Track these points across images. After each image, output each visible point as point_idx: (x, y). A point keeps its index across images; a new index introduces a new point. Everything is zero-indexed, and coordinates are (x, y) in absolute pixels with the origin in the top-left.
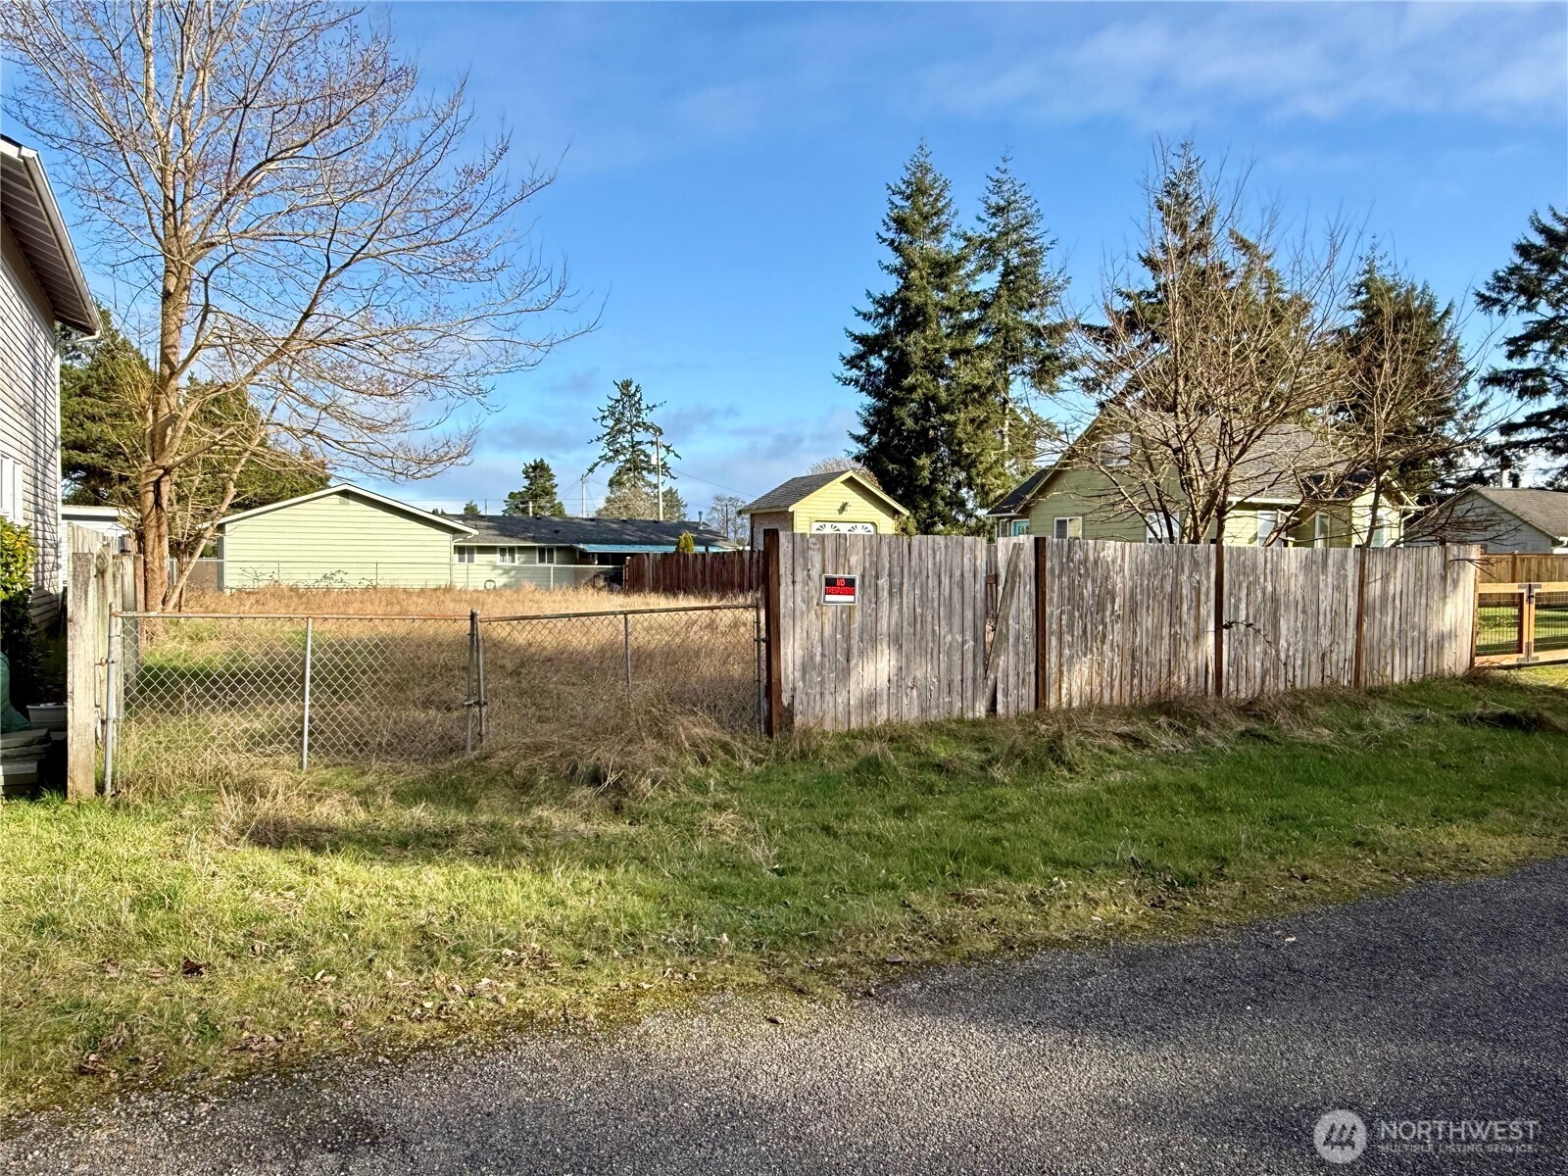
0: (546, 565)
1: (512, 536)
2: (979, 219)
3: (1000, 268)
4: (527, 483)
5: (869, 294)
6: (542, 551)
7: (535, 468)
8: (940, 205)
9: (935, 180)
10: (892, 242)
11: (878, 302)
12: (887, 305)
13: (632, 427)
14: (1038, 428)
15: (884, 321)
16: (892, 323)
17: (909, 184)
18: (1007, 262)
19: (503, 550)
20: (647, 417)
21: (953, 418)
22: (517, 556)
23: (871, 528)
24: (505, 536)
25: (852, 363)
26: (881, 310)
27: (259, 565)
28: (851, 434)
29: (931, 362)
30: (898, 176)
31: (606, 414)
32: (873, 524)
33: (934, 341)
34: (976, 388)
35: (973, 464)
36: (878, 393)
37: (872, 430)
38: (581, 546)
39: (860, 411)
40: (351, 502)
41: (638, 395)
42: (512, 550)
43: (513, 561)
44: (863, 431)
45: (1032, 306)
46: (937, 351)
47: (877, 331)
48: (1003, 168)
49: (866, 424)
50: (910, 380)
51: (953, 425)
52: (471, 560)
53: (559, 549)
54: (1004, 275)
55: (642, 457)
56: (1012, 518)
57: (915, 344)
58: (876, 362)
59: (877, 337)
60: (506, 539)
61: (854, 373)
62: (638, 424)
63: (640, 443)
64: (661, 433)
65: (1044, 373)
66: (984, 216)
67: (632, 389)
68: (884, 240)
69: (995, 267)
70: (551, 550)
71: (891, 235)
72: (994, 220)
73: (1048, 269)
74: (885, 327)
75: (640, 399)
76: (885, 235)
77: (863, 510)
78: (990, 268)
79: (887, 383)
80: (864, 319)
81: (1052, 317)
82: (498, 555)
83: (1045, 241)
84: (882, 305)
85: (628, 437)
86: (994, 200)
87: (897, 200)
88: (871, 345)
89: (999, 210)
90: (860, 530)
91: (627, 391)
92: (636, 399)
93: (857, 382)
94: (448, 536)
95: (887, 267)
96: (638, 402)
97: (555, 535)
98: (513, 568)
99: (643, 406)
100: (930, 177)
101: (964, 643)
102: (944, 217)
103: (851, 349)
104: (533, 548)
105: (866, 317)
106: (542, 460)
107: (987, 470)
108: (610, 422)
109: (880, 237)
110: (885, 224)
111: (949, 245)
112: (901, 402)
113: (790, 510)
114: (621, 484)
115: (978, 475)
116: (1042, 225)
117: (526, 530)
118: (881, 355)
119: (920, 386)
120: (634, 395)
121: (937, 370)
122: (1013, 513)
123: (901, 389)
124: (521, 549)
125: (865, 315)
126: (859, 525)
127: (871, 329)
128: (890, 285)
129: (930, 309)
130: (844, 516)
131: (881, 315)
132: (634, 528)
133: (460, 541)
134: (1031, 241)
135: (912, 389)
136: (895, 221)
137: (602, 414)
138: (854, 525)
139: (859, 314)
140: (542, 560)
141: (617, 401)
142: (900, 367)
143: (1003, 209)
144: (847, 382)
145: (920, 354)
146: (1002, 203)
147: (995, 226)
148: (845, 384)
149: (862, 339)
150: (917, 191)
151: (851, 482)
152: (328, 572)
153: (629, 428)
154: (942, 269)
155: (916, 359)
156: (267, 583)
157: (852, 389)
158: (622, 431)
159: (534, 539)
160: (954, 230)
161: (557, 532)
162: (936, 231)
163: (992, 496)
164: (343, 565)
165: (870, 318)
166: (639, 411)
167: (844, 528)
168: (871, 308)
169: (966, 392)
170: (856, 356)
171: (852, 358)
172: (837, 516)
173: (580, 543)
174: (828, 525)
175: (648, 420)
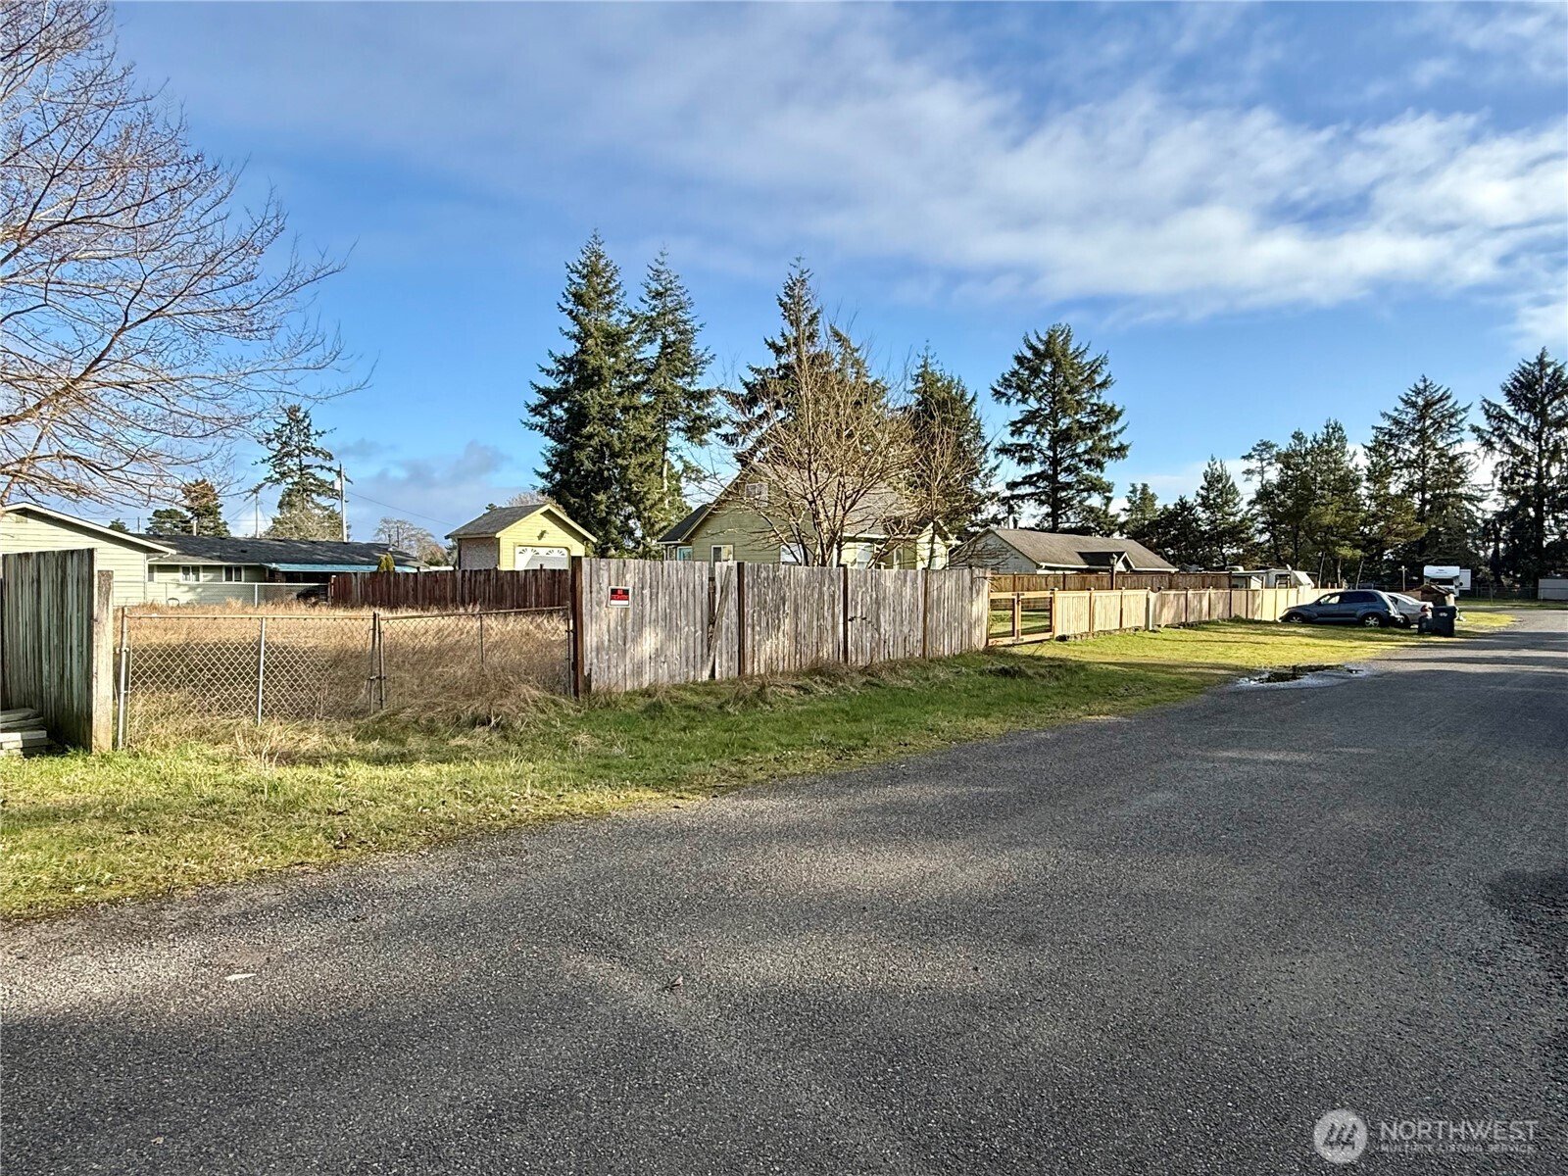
0: (233, 583)
1: (195, 555)
2: (642, 300)
3: (659, 341)
5: (551, 354)
6: (229, 569)
8: (611, 286)
9: (607, 265)
10: (571, 312)
11: (559, 361)
12: (569, 364)
13: (300, 451)
14: (693, 472)
15: (565, 377)
16: (571, 380)
17: (585, 266)
18: (665, 337)
19: (186, 570)
20: (317, 443)
21: (625, 463)
22: (201, 574)
23: (565, 551)
24: (189, 555)
25: (536, 410)
26: (561, 368)
28: (536, 471)
29: (606, 415)
30: (577, 258)
31: (273, 437)
32: (567, 548)
33: (607, 398)
34: (644, 439)
35: (641, 500)
36: (560, 439)
37: (555, 469)
38: (274, 565)
39: (544, 452)
40: (32, 520)
41: (307, 421)
42: (196, 569)
43: (198, 580)
44: (547, 469)
45: (685, 374)
46: (611, 406)
47: (558, 386)
48: (661, 260)
49: (549, 463)
50: (588, 429)
51: (625, 468)
53: (247, 568)
54: (663, 348)
55: (311, 480)
56: (678, 545)
57: (592, 399)
58: (558, 412)
59: (558, 391)
60: (191, 558)
61: (538, 420)
62: (306, 449)
63: (309, 467)
64: (331, 458)
65: (695, 431)
66: (646, 298)
67: (301, 415)
68: (564, 310)
69: (655, 340)
70: (238, 569)
71: (570, 306)
72: (654, 302)
73: (697, 347)
74: (566, 383)
75: (309, 425)
76: (565, 306)
77: (558, 536)
78: (652, 341)
79: (567, 429)
80: (547, 374)
81: (701, 384)
82: (181, 574)
83: (696, 324)
84: (562, 364)
85: (296, 460)
86: (654, 286)
87: (575, 277)
88: (552, 397)
89: (658, 295)
90: (555, 554)
91: (296, 419)
92: (305, 425)
93: (542, 428)
94: (142, 556)
95: (567, 334)
96: (307, 428)
97: (242, 554)
98: (199, 586)
99: (312, 432)
100: (602, 262)
101: (696, 632)
102: (614, 297)
103: (536, 399)
104: (220, 567)
105: (549, 373)
107: (652, 506)
108: (277, 446)
109: (560, 307)
110: (565, 296)
111: (617, 320)
112: (580, 447)
113: (497, 536)
114: (291, 505)
115: (645, 509)
116: (693, 311)
117: (210, 549)
118: (561, 406)
119: (597, 435)
120: (303, 421)
121: (610, 422)
122: (679, 541)
123: (581, 437)
124: (206, 568)
125: (548, 371)
126: (556, 550)
127: (553, 384)
128: (570, 349)
129: (605, 372)
130: (543, 541)
131: (563, 373)
132: (324, 549)
133: (155, 560)
134: (685, 322)
135: (590, 437)
136: (574, 295)
137: (268, 437)
138: (550, 549)
139: (543, 370)
140: (229, 579)
141: (284, 425)
142: (578, 418)
143: (661, 294)
144: (532, 427)
145: (597, 408)
146: (660, 289)
147: (655, 306)
149: (545, 392)
150: (592, 272)
151: (549, 514)
153: (297, 452)
154: (613, 339)
155: (594, 411)
157: (537, 433)
158: (289, 455)
159: (220, 558)
160: (621, 307)
161: (245, 552)
162: (608, 307)
163: (657, 527)
165: (552, 374)
166: (308, 436)
167: (543, 552)
168: (552, 366)
169: (635, 442)
170: (540, 405)
171: (537, 407)
172: (536, 542)
173: (271, 562)
174: (529, 549)
175: (318, 446)
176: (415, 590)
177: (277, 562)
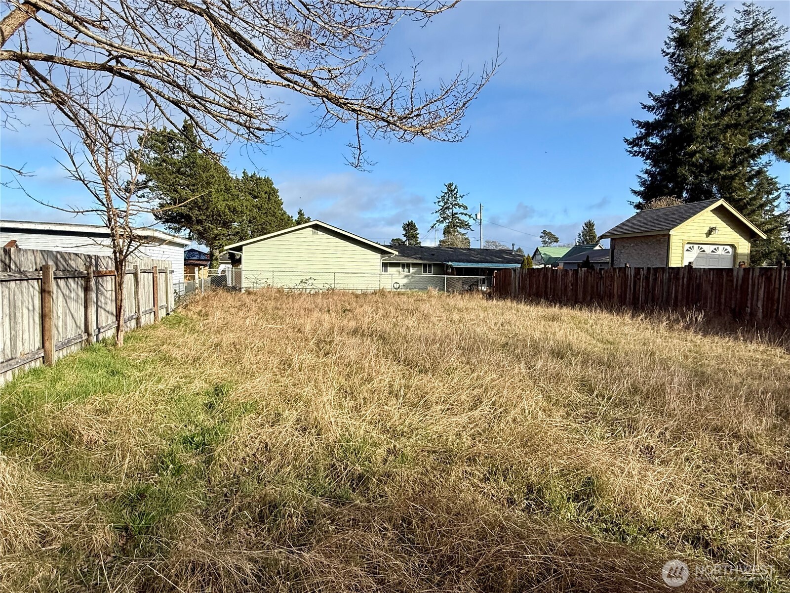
0: (427, 275)
1: (408, 256)
4: (404, 232)
5: (650, 94)
6: (425, 265)
7: (408, 225)
12: (667, 102)
13: (453, 206)
19: (403, 265)
20: (460, 201)
22: (411, 268)
23: (730, 249)
24: (404, 256)
25: (634, 143)
27: (258, 273)
28: (633, 190)
29: (709, 133)
31: (440, 200)
32: (733, 246)
38: (450, 263)
39: (641, 174)
40: (319, 233)
41: (456, 190)
42: (408, 265)
43: (409, 272)
44: (641, 188)
47: (658, 118)
50: (692, 147)
53: (435, 265)
55: (457, 220)
58: (655, 140)
59: (657, 122)
60: (406, 258)
62: (455, 204)
63: (456, 214)
64: (467, 209)
67: (453, 187)
70: (430, 266)
74: (665, 114)
75: (457, 192)
77: (727, 234)
80: (648, 111)
82: (401, 268)
85: (451, 211)
88: (652, 128)
90: (721, 251)
91: (451, 190)
92: (455, 192)
93: (643, 153)
94: (379, 256)
96: (456, 194)
97: (432, 257)
98: (410, 275)
99: (458, 196)
103: (635, 132)
104: (420, 264)
105: (650, 108)
106: (412, 221)
108: (442, 204)
109: (664, 52)
113: (671, 232)
114: (449, 233)
117: (415, 253)
119: (700, 152)
120: (454, 190)
124: (414, 265)
125: (649, 108)
126: (721, 247)
127: (651, 117)
130: (711, 239)
132: (476, 253)
133: (385, 259)
135: (693, 153)
137: (438, 200)
138: (716, 247)
139: (645, 107)
140: (425, 271)
141: (446, 193)
144: (635, 154)
145: (701, 128)
148: (634, 155)
149: (646, 125)
152: (304, 278)
153: (451, 206)
156: (263, 285)
157: (640, 159)
158: (448, 208)
159: (421, 259)
161: (433, 255)
164: (312, 274)
165: (653, 109)
166: (456, 198)
167: (708, 249)
168: (651, 102)
169: (735, 156)
170: (638, 138)
171: (634, 140)
172: (704, 239)
173: (448, 262)
174: (696, 246)
175: (461, 203)
176: (575, 284)
177: (452, 261)
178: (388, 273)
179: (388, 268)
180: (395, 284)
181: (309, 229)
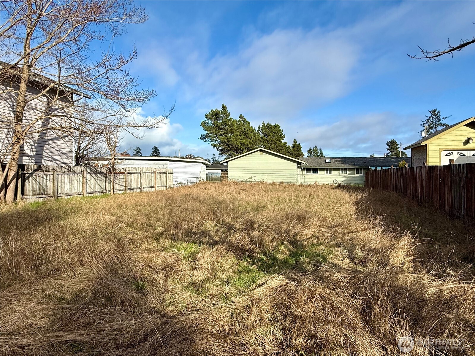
0: (359, 174)
1: (347, 164)
4: (388, 147)
6: (357, 169)
7: (391, 142)
13: (436, 126)
19: (342, 169)
20: (443, 122)
22: (347, 171)
31: (425, 122)
38: (371, 167)
41: (439, 114)
42: (345, 169)
43: (346, 173)
52: (330, 173)
53: (364, 169)
60: (344, 165)
62: (439, 125)
67: (436, 112)
70: (361, 169)
75: (440, 115)
82: (340, 171)
85: (435, 129)
91: (435, 114)
92: (438, 115)
96: (439, 116)
99: (441, 117)
104: (354, 169)
106: (393, 140)
108: (427, 125)
113: (425, 144)
117: (353, 162)
120: (437, 114)
124: (349, 169)
130: (471, 146)
137: (423, 123)
140: (357, 173)
141: (430, 117)
152: (251, 176)
158: (432, 128)
159: (355, 165)
164: (255, 174)
166: (439, 120)
167: (469, 154)
172: (461, 147)
174: (455, 152)
175: (443, 123)
178: (332, 174)
179: (332, 171)
180: (335, 181)
181: (259, 152)
